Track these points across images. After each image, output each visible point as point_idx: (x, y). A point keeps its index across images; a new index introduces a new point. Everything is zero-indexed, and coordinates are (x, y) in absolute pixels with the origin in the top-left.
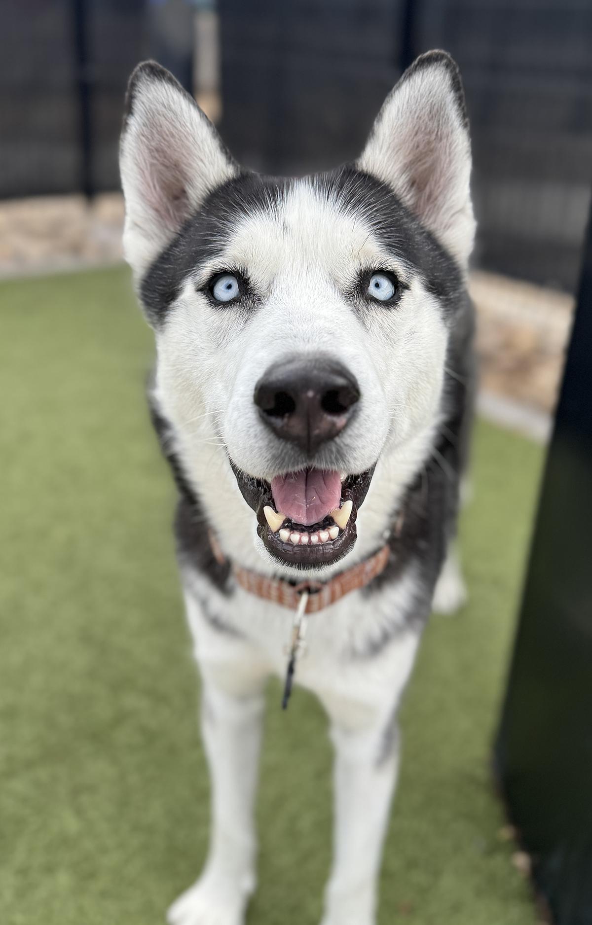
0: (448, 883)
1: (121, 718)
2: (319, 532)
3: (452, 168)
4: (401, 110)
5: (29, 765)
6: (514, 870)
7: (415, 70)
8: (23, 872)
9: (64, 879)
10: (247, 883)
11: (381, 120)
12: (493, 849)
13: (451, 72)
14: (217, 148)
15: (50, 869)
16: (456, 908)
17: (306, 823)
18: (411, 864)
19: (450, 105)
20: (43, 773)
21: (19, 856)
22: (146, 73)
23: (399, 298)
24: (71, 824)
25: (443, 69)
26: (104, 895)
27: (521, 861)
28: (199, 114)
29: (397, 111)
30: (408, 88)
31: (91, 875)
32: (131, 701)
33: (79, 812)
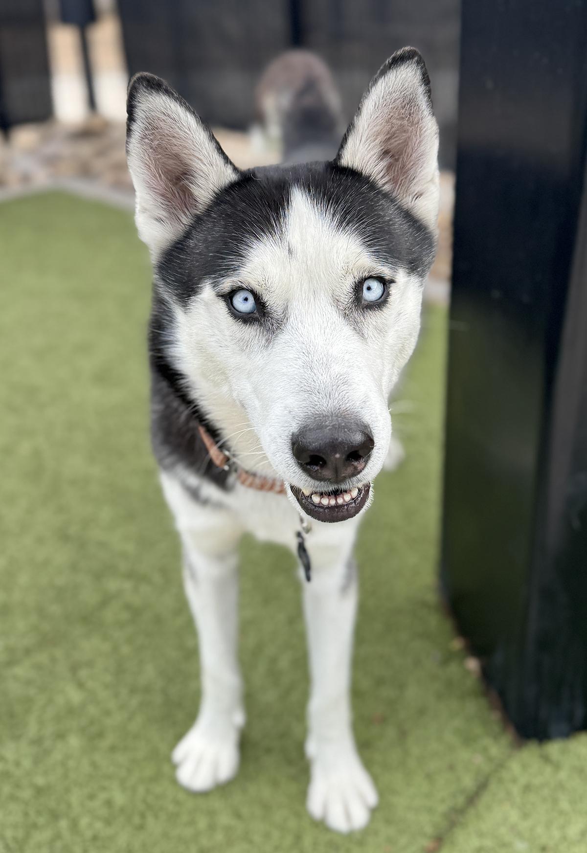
0: (413, 693)
1: (106, 601)
2: (343, 495)
3: (422, 148)
4: (377, 104)
5: (28, 652)
6: (467, 672)
7: (390, 68)
8: (38, 741)
9: (74, 742)
10: (239, 718)
11: (360, 114)
12: (448, 658)
13: (422, 68)
14: (214, 150)
15: (61, 736)
16: (422, 712)
17: (284, 663)
18: (380, 682)
19: (421, 97)
20: (42, 658)
21: (32, 729)
22: (143, 86)
23: (388, 295)
24: (75, 696)
25: (414, 66)
26: (113, 749)
27: (473, 664)
28: (195, 120)
29: (374, 106)
30: (383, 84)
31: (100, 735)
32: (113, 585)
33: (81, 685)
